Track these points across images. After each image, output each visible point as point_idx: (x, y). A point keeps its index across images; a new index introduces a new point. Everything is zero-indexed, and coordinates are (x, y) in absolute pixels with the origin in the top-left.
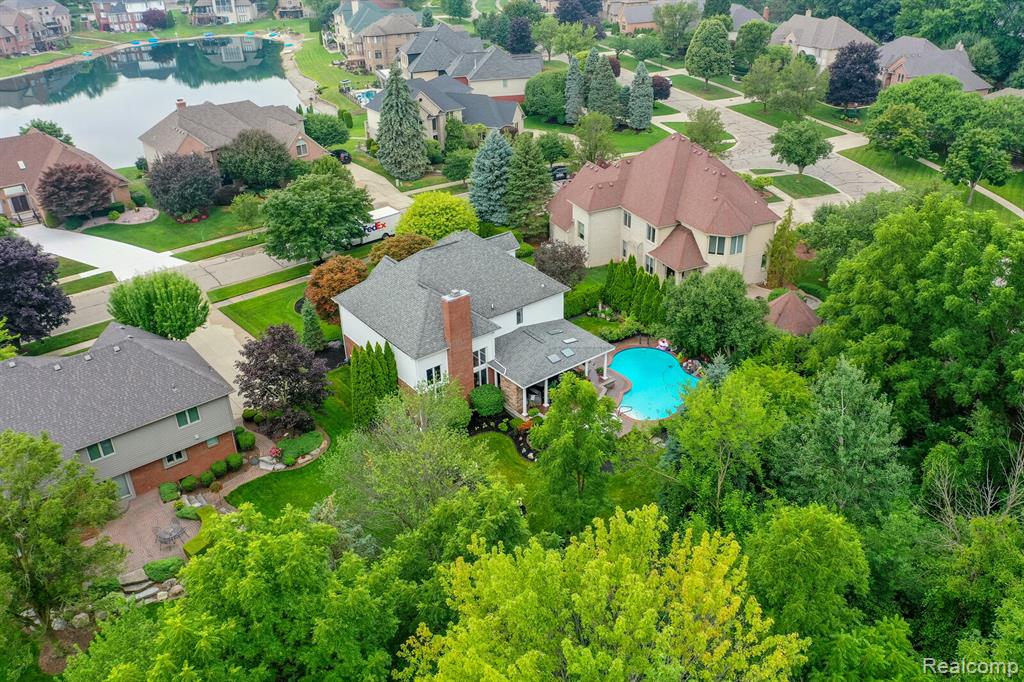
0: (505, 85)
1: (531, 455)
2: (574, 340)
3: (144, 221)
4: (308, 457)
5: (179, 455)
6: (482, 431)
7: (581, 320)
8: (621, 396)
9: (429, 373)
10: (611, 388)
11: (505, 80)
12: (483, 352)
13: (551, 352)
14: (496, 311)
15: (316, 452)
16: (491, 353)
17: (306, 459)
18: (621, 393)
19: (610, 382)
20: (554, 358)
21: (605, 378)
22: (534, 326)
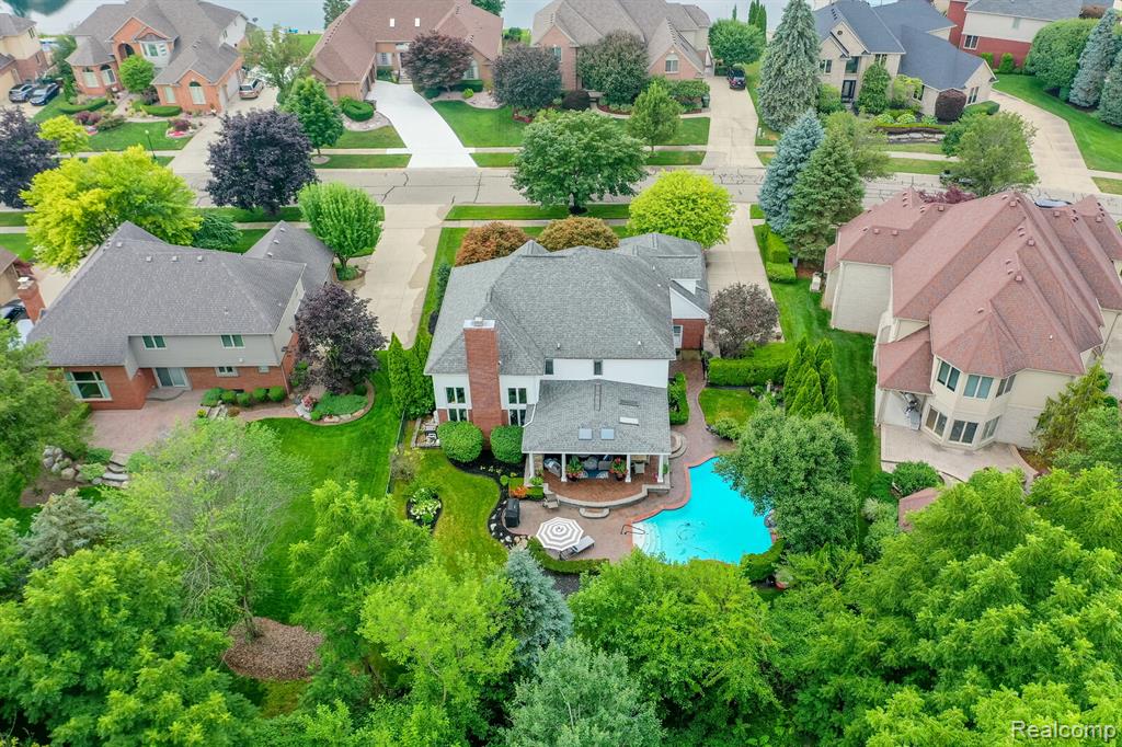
0: (1015, 26)
1: (493, 526)
2: (636, 421)
3: (487, 107)
4: (336, 419)
5: (230, 369)
6: (486, 473)
7: (734, 394)
8: (656, 510)
9: (450, 391)
10: (659, 496)
11: (1017, 19)
12: (523, 392)
13: (590, 425)
14: (561, 352)
15: (346, 417)
16: (533, 397)
17: (332, 420)
18: (662, 507)
19: (661, 487)
20: (585, 433)
21: (660, 480)
22: (617, 383)
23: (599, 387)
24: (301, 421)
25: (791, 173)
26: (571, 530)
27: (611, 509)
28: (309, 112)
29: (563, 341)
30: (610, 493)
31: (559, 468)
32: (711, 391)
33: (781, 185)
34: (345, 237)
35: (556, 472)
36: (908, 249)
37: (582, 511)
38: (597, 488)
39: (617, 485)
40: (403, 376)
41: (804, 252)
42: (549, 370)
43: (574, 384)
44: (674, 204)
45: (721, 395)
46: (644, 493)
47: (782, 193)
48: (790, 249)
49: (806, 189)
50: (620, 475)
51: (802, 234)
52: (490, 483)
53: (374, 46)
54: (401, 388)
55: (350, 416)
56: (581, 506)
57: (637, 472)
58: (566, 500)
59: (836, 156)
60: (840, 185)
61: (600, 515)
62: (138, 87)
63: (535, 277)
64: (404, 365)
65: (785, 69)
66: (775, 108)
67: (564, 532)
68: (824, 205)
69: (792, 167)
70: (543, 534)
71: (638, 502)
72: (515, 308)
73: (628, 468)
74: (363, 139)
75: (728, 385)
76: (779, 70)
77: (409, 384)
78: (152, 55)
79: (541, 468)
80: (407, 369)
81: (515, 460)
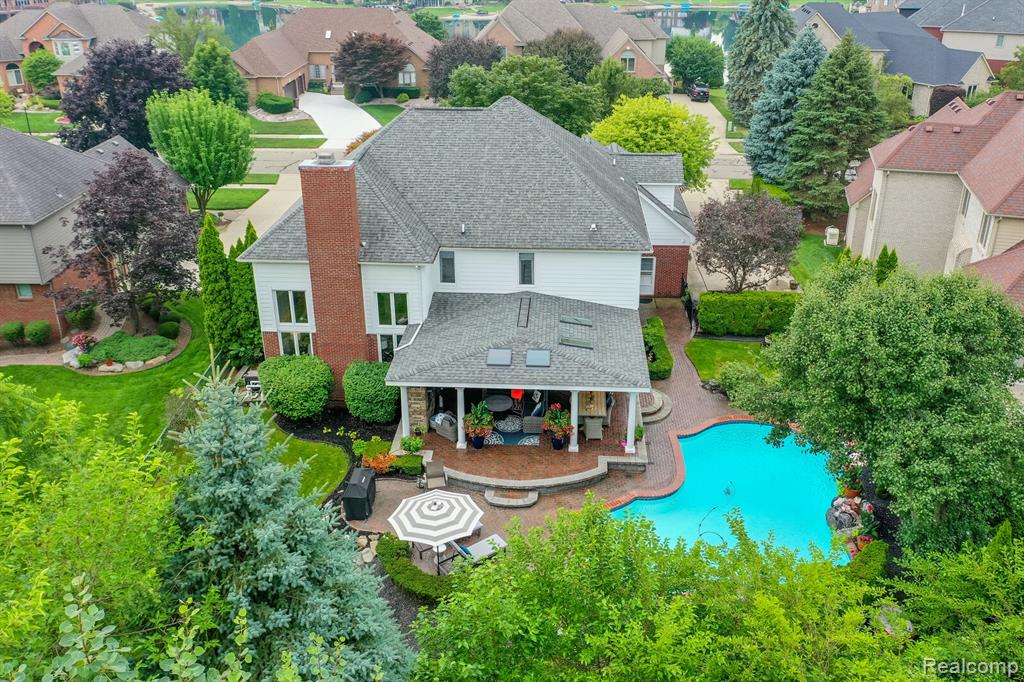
0: (999, 44)
2: (588, 345)
4: (117, 367)
6: (331, 438)
7: (740, 346)
8: (624, 499)
9: (282, 297)
10: (629, 476)
11: (1001, 36)
12: (401, 299)
13: (508, 346)
14: (468, 241)
15: (134, 365)
16: (418, 312)
17: (111, 368)
18: (635, 493)
19: (633, 460)
20: (501, 356)
21: (629, 448)
22: (558, 299)
23: (527, 301)
24: (64, 369)
25: (789, 103)
26: (458, 509)
27: (543, 493)
28: (207, 77)
29: (470, 223)
30: (540, 468)
31: (453, 424)
32: (704, 343)
33: (775, 123)
34: (199, 158)
35: (448, 432)
36: (979, 150)
37: (490, 495)
38: (517, 459)
39: (554, 455)
40: (218, 286)
41: (814, 198)
42: (448, 276)
43: (489, 299)
44: (638, 127)
45: (720, 347)
46: (601, 468)
47: (776, 132)
48: (793, 197)
49: (812, 113)
50: (559, 435)
51: (808, 173)
52: (336, 453)
53: (306, 55)
54: (216, 308)
55: (141, 363)
56: (488, 487)
57: (590, 435)
58: (461, 475)
59: (851, 65)
60: (858, 105)
61: (520, 502)
62: (41, 81)
63: (433, 135)
64: (219, 268)
65: (757, 54)
66: (746, 100)
67: (444, 511)
68: (837, 132)
69: (788, 94)
70: (402, 517)
71: (590, 483)
72: (399, 177)
73: (574, 422)
74: (276, 127)
75: (730, 334)
76: (750, 56)
77: (228, 301)
78: (64, 53)
79: (424, 426)
80: (224, 273)
81: (381, 414)
